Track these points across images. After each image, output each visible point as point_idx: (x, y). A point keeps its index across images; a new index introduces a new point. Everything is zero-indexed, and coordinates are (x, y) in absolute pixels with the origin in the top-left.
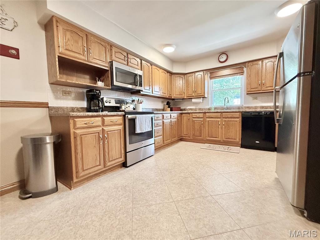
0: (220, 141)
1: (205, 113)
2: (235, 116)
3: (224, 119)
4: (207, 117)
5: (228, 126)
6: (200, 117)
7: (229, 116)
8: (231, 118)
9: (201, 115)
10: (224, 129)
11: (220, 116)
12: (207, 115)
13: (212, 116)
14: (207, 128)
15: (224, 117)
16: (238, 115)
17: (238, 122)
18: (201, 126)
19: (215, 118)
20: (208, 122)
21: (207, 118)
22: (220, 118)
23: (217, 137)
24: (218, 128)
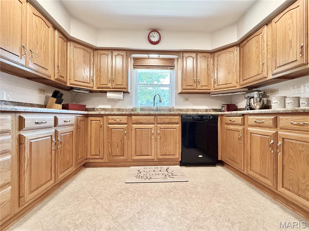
0: (154, 159)
1: (130, 115)
2: (174, 121)
3: (158, 125)
4: (133, 122)
5: (165, 135)
6: (122, 122)
7: (167, 121)
8: (169, 123)
9: (124, 119)
10: (158, 140)
11: (152, 121)
12: (133, 119)
13: (141, 121)
14: (133, 141)
15: (159, 121)
16: (178, 119)
17: (178, 129)
18: (123, 138)
19: (146, 124)
20: (136, 131)
21: (133, 124)
22: (153, 124)
23: (149, 154)
24: (151, 139)
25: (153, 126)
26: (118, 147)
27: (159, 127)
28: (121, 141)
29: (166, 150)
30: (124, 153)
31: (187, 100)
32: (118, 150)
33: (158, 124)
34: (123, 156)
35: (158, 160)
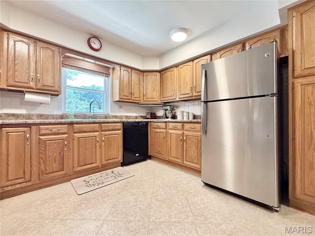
0: (98, 166)
1: (72, 124)
2: (117, 128)
3: (103, 133)
4: (76, 131)
5: (109, 142)
6: (60, 131)
7: (111, 128)
8: (112, 130)
9: (64, 128)
10: (103, 147)
11: (97, 129)
12: (75, 128)
13: (85, 130)
14: (76, 152)
15: (103, 129)
16: (120, 126)
17: (120, 135)
18: (63, 150)
19: (90, 132)
20: (78, 140)
21: (75, 133)
22: (98, 131)
23: (94, 162)
24: (96, 147)
25: (98, 133)
26: (55, 161)
27: (104, 134)
28: (60, 154)
29: (110, 155)
30: (63, 167)
31: (121, 107)
32: (55, 165)
33: (102, 131)
34: (63, 170)
35: (102, 167)
